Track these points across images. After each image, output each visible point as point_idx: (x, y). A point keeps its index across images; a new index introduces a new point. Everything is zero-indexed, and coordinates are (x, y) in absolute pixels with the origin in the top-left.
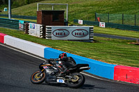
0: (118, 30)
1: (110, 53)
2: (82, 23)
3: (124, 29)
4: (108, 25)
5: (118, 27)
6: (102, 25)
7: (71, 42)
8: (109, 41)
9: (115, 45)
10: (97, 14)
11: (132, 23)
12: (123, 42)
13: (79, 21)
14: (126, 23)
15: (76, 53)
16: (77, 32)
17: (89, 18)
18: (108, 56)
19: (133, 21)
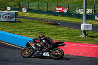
0: (35, 14)
1: (30, 30)
2: (10, 9)
3: (40, 13)
4: (28, 11)
5: (35, 11)
6: (25, 10)
7: (2, 23)
8: (29, 21)
9: (34, 24)
10: (21, 3)
11: (45, 9)
12: (39, 22)
13: (8, 8)
14: (41, 9)
15: (6, 31)
16: (6, 15)
17: (15, 6)
18: (29, 32)
19: (46, 7)
